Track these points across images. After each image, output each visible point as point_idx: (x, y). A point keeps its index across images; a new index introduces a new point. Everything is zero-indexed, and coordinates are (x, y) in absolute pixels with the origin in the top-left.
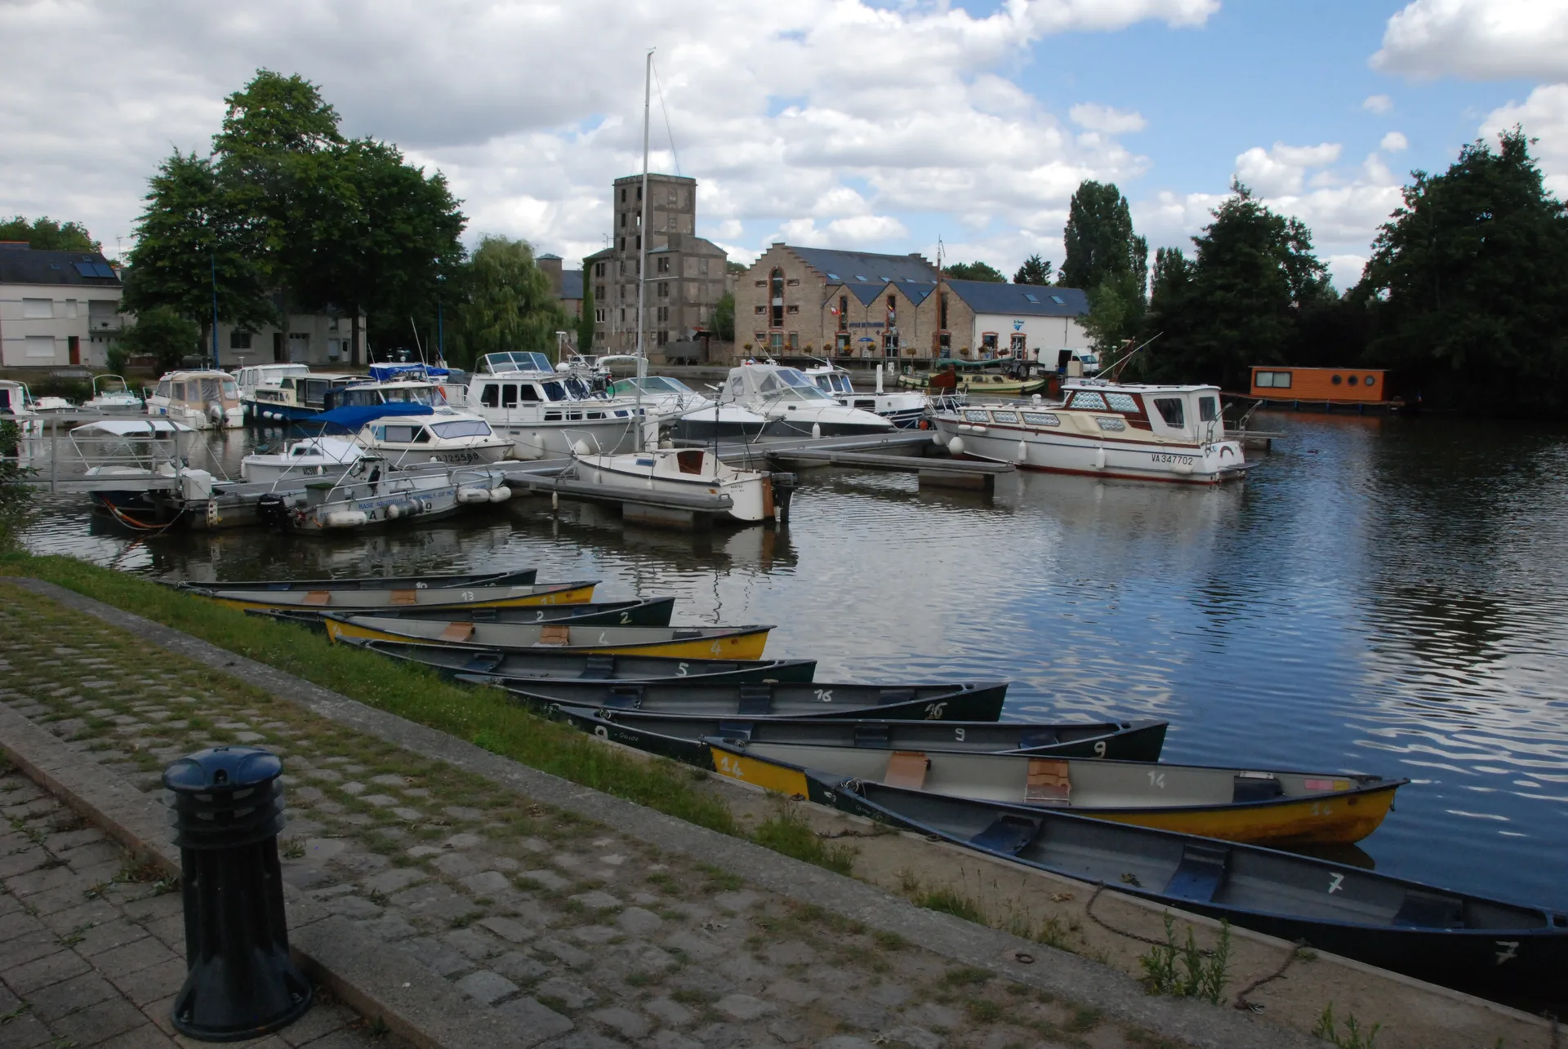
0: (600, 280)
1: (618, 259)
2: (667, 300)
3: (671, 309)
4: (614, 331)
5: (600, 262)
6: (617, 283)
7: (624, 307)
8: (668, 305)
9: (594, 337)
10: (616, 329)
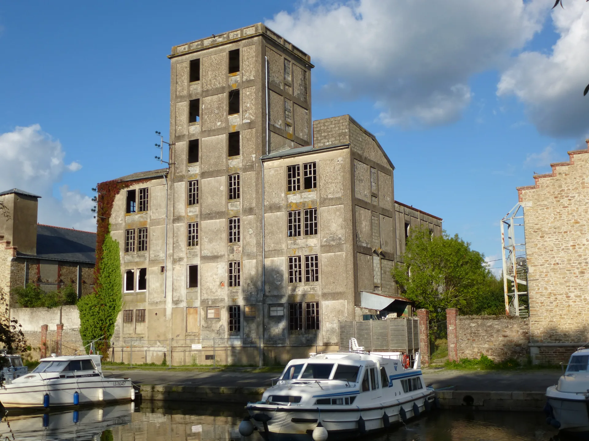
0: (136, 217)
1: (181, 179)
2: (313, 242)
3: (324, 258)
4: (169, 306)
5: (136, 187)
6: (177, 219)
7: (196, 261)
8: (316, 251)
9: (119, 318)
10: (176, 302)
